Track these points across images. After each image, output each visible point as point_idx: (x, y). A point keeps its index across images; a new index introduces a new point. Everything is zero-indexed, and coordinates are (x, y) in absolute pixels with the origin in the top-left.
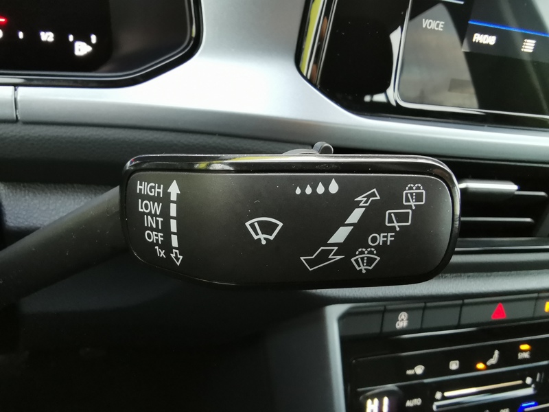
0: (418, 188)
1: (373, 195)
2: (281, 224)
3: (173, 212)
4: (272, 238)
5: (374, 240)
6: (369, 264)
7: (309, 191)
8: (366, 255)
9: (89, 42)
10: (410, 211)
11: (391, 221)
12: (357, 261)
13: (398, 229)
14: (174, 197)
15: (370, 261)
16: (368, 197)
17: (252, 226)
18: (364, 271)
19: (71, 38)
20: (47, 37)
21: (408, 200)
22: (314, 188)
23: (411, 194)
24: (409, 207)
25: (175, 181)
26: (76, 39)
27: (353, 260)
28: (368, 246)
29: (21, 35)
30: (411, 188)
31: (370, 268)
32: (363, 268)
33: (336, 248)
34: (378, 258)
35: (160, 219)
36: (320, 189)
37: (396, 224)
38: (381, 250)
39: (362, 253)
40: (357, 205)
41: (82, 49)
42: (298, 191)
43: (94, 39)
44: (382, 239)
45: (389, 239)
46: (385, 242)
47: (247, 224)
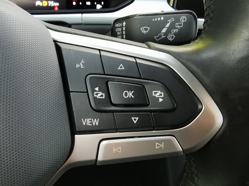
0: (184, 17)
1: (172, 19)
2: (149, 28)
3: (124, 29)
4: (147, 32)
5: (173, 31)
6: (172, 38)
7: (156, 20)
8: (171, 36)
9: (101, 4)
10: (182, 23)
11: (177, 26)
12: (169, 37)
13: (179, 28)
14: (124, 26)
15: (172, 37)
16: (171, 20)
17: (142, 29)
18: (171, 40)
19: (96, 3)
20: (88, 3)
21: (181, 20)
22: (157, 19)
23: (183, 19)
24: (182, 22)
25: (124, 22)
26: (97, 4)
27: (168, 37)
28: (171, 33)
29: (81, 3)
30: (182, 17)
31: (173, 39)
32: (171, 39)
33: (163, 34)
34: (175, 36)
35: (121, 32)
36: (159, 19)
37: (178, 27)
38: (175, 34)
39: (170, 35)
40: (168, 22)
41: (99, 7)
42: (153, 20)
43: (103, 3)
44: (175, 31)
45: (177, 31)
46: (176, 32)
47: (141, 29)
